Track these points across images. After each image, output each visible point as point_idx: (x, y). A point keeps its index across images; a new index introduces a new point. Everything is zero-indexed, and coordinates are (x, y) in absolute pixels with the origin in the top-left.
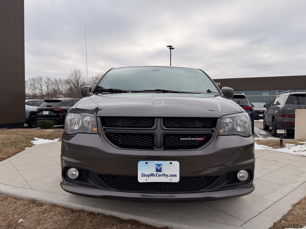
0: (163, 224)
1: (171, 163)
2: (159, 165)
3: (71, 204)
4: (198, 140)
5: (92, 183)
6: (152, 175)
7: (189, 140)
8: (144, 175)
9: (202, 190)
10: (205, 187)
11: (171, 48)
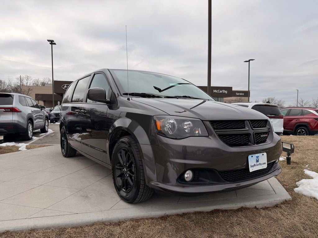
0: (239, 205)
1: (263, 155)
2: (257, 157)
3: (151, 213)
5: (208, 181)
6: (255, 165)
7: (263, 137)
8: (252, 166)
11: (52, 42)
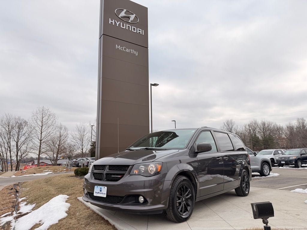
1: (104, 188)
2: (101, 188)
4: (118, 177)
6: (99, 193)
7: (115, 177)
8: (96, 193)
9: (118, 204)
10: (119, 202)
